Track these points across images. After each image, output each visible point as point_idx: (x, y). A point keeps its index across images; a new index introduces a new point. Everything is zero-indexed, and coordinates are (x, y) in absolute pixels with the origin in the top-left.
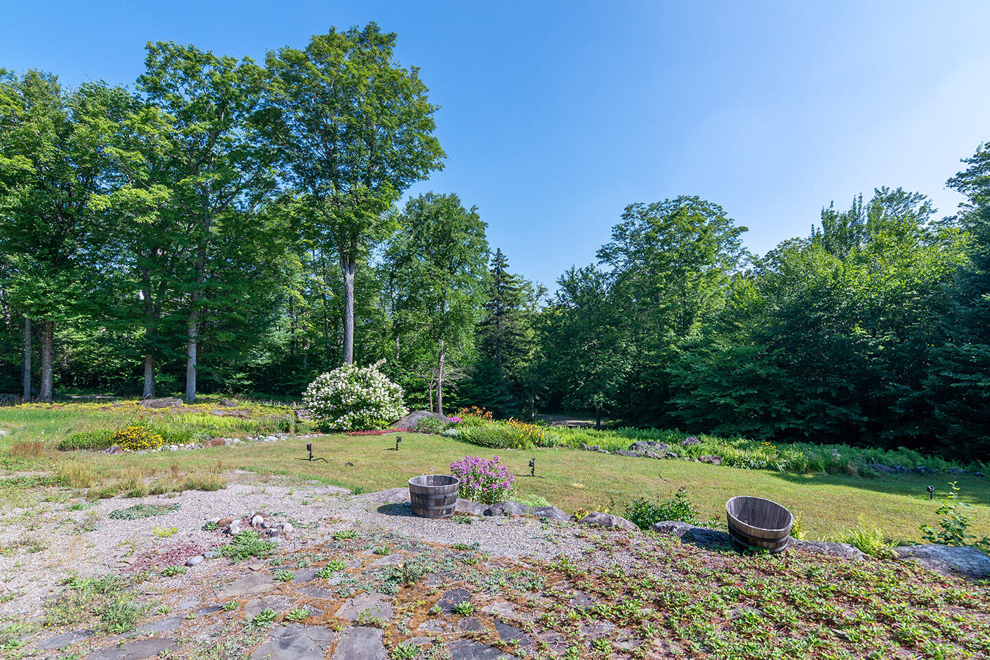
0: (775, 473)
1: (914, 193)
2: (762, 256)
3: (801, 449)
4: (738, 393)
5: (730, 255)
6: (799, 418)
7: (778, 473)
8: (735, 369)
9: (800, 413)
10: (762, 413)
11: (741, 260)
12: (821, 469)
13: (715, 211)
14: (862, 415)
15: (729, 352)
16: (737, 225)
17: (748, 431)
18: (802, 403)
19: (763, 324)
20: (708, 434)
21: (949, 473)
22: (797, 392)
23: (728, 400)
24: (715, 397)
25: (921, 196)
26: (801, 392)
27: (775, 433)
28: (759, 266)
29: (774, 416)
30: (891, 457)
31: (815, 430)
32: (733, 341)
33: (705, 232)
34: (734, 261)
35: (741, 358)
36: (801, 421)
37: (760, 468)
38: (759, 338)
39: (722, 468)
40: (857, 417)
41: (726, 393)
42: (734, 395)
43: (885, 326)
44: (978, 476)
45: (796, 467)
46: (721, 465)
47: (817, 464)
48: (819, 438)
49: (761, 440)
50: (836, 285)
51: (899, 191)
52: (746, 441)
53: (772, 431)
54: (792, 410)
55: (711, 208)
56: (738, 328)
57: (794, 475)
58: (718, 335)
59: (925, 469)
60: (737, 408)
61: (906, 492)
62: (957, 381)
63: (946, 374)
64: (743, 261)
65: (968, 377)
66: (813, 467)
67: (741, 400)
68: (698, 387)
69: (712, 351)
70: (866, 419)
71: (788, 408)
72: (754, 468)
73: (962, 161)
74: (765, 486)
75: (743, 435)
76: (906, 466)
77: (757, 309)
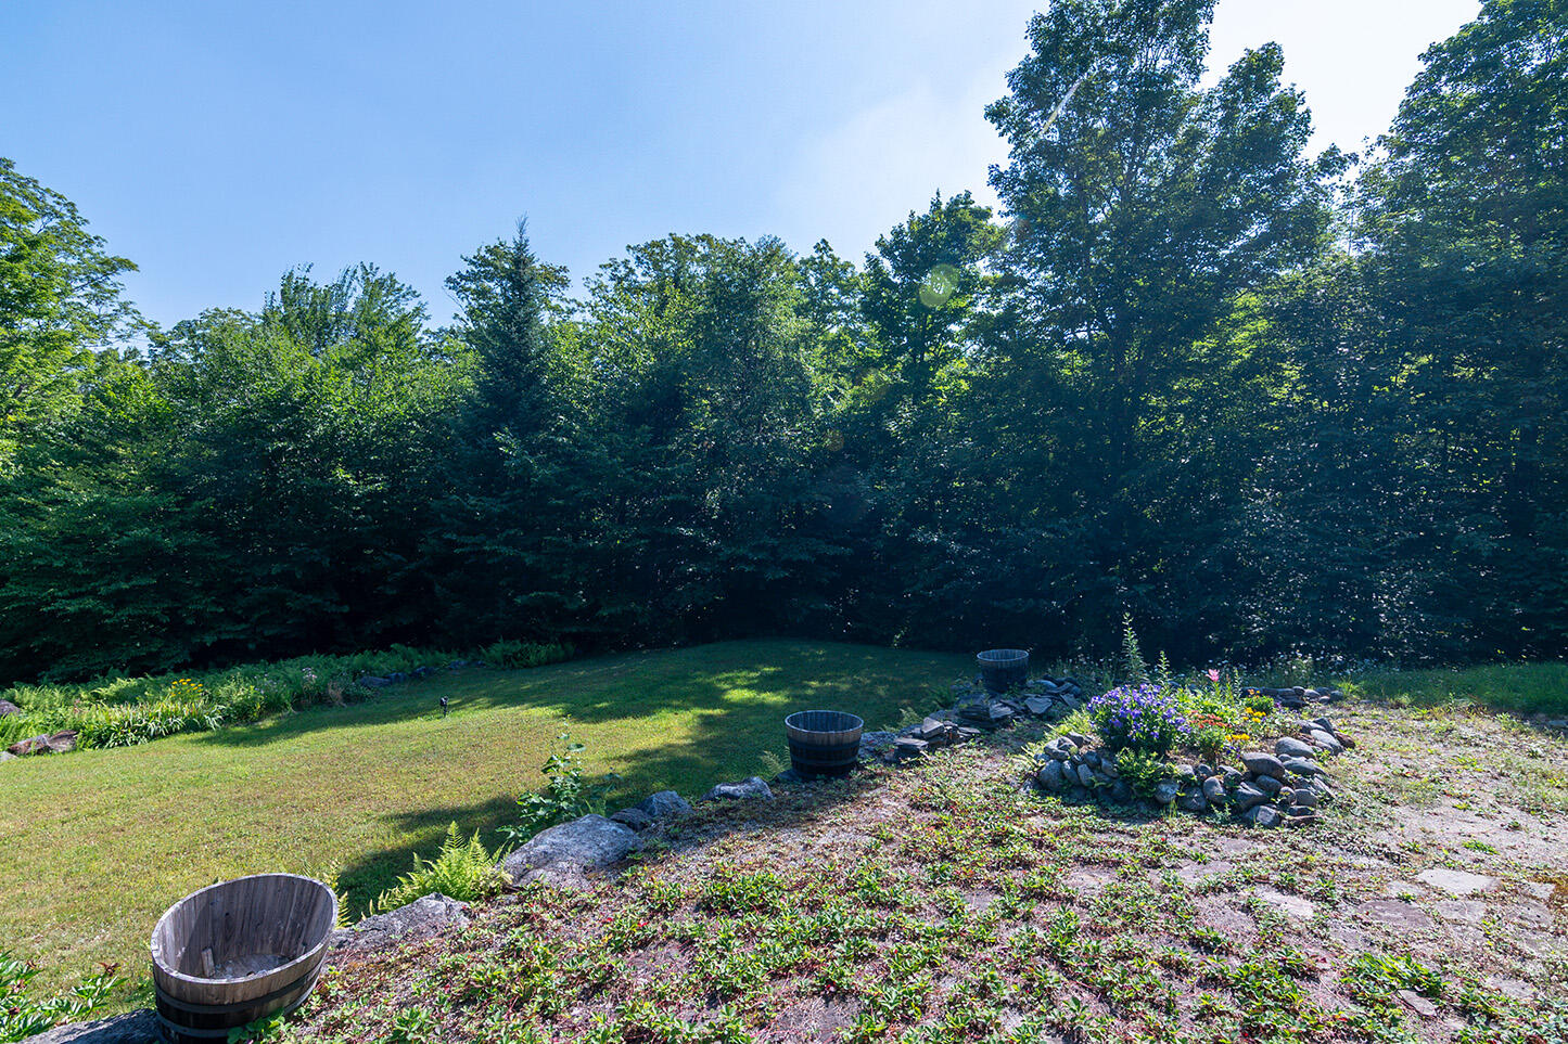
0: (200, 735)
1: (407, 286)
2: (166, 327)
3: (249, 677)
4: (113, 587)
5: (94, 308)
6: (238, 620)
7: (208, 734)
8: (106, 540)
9: (240, 612)
10: (166, 619)
11: (119, 325)
12: (286, 706)
13: (58, 208)
14: (340, 604)
15: (90, 507)
16: (110, 252)
17: (133, 661)
18: (246, 594)
19: (171, 452)
20: (33, 680)
21: (451, 669)
22: (236, 576)
23: (89, 603)
24: (54, 599)
25: (415, 292)
26: (246, 574)
27: (192, 654)
28: (161, 344)
29: (190, 622)
30: (384, 662)
31: (269, 637)
32: (102, 483)
33: (33, 244)
34: (102, 324)
35: (122, 520)
36: (243, 626)
37: (171, 732)
38: (163, 479)
39: (78, 756)
40: (334, 608)
41: (83, 590)
42: (103, 591)
43: (374, 468)
44: (479, 666)
45: (242, 713)
46: (74, 749)
47: (279, 698)
48: (274, 651)
49: (163, 672)
50: (308, 398)
51: (391, 276)
52: (133, 682)
53: (186, 652)
54: (225, 609)
55: (50, 201)
56: (114, 456)
57: (239, 729)
58: (64, 467)
59: (424, 670)
60: (109, 617)
61: (412, 713)
62: (463, 545)
63: (449, 536)
64: (126, 328)
65: (472, 539)
66: (272, 706)
67: (119, 600)
68: (7, 579)
69: (48, 503)
70: (346, 609)
71: (219, 604)
72: (157, 736)
73: (462, 257)
74: (189, 775)
75: (122, 670)
76: (402, 671)
77: (158, 421)
